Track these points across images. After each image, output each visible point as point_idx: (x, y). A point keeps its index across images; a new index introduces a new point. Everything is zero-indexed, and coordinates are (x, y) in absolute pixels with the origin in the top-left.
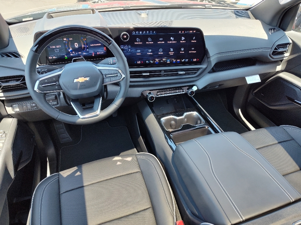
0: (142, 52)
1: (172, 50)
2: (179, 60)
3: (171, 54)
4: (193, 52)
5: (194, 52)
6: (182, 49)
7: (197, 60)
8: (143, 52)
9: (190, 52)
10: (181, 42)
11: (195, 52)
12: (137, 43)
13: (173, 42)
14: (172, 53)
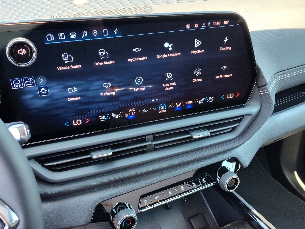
0: (83, 93)
1: (169, 76)
2: (191, 102)
3: (167, 87)
4: (226, 76)
5: (228, 76)
6: (198, 72)
7: (235, 95)
8: (87, 90)
9: (217, 77)
10: (193, 52)
11: (231, 75)
12: (64, 68)
13: (173, 55)
14: (171, 86)
